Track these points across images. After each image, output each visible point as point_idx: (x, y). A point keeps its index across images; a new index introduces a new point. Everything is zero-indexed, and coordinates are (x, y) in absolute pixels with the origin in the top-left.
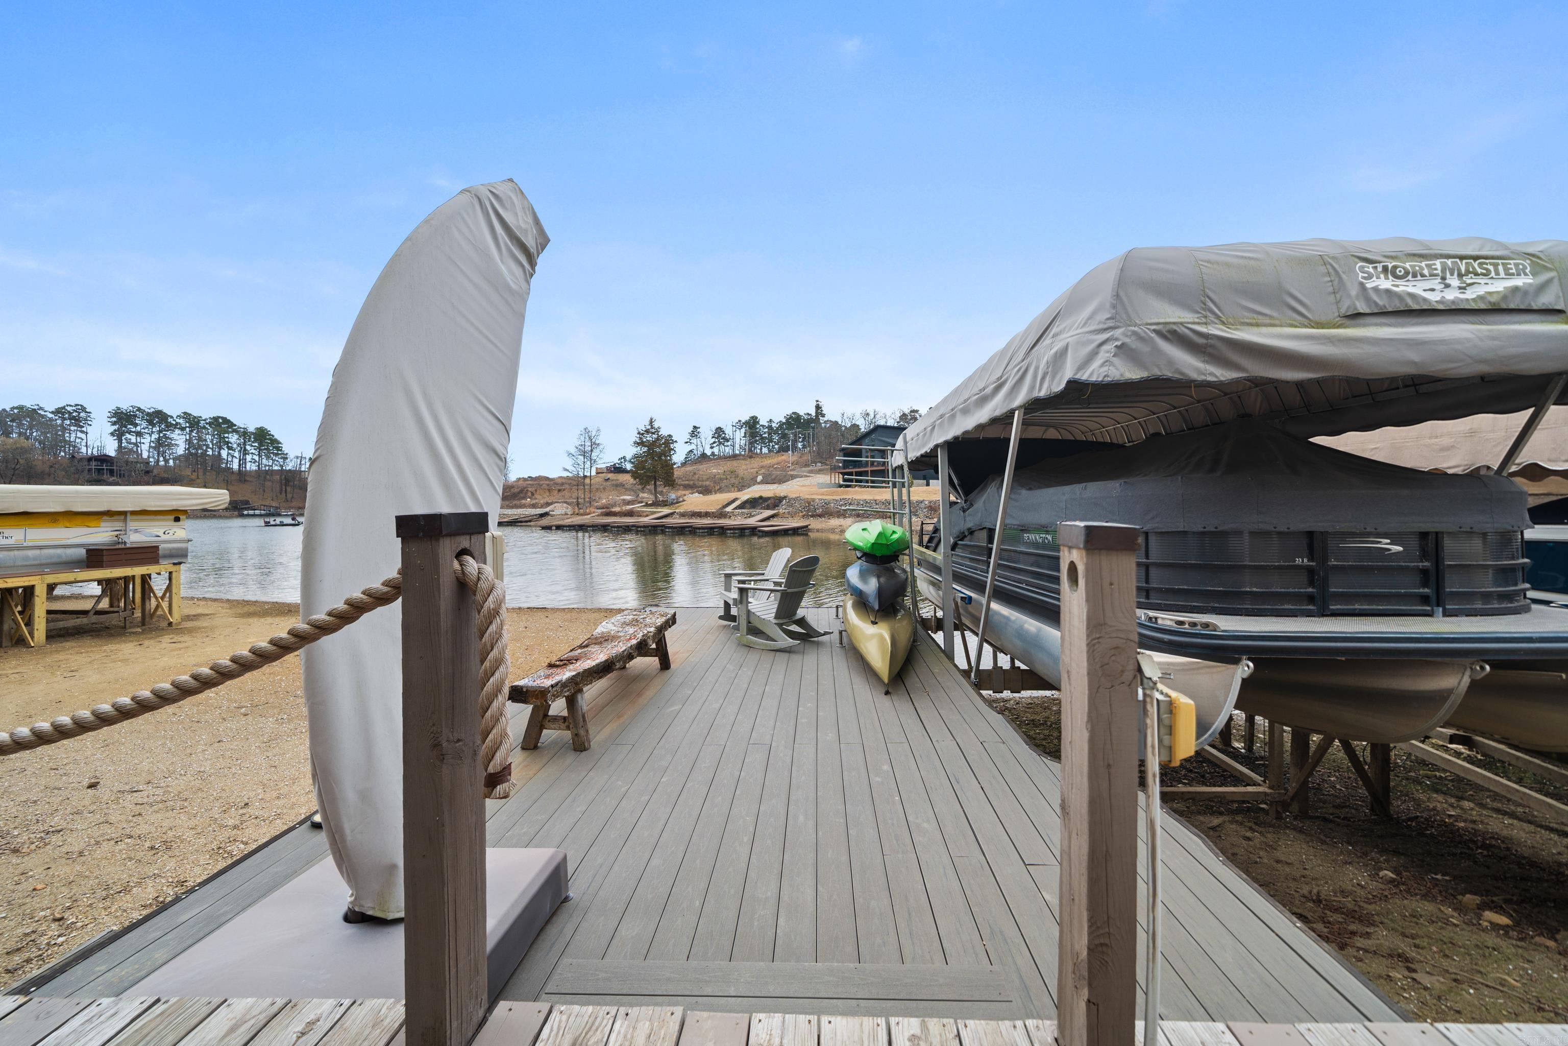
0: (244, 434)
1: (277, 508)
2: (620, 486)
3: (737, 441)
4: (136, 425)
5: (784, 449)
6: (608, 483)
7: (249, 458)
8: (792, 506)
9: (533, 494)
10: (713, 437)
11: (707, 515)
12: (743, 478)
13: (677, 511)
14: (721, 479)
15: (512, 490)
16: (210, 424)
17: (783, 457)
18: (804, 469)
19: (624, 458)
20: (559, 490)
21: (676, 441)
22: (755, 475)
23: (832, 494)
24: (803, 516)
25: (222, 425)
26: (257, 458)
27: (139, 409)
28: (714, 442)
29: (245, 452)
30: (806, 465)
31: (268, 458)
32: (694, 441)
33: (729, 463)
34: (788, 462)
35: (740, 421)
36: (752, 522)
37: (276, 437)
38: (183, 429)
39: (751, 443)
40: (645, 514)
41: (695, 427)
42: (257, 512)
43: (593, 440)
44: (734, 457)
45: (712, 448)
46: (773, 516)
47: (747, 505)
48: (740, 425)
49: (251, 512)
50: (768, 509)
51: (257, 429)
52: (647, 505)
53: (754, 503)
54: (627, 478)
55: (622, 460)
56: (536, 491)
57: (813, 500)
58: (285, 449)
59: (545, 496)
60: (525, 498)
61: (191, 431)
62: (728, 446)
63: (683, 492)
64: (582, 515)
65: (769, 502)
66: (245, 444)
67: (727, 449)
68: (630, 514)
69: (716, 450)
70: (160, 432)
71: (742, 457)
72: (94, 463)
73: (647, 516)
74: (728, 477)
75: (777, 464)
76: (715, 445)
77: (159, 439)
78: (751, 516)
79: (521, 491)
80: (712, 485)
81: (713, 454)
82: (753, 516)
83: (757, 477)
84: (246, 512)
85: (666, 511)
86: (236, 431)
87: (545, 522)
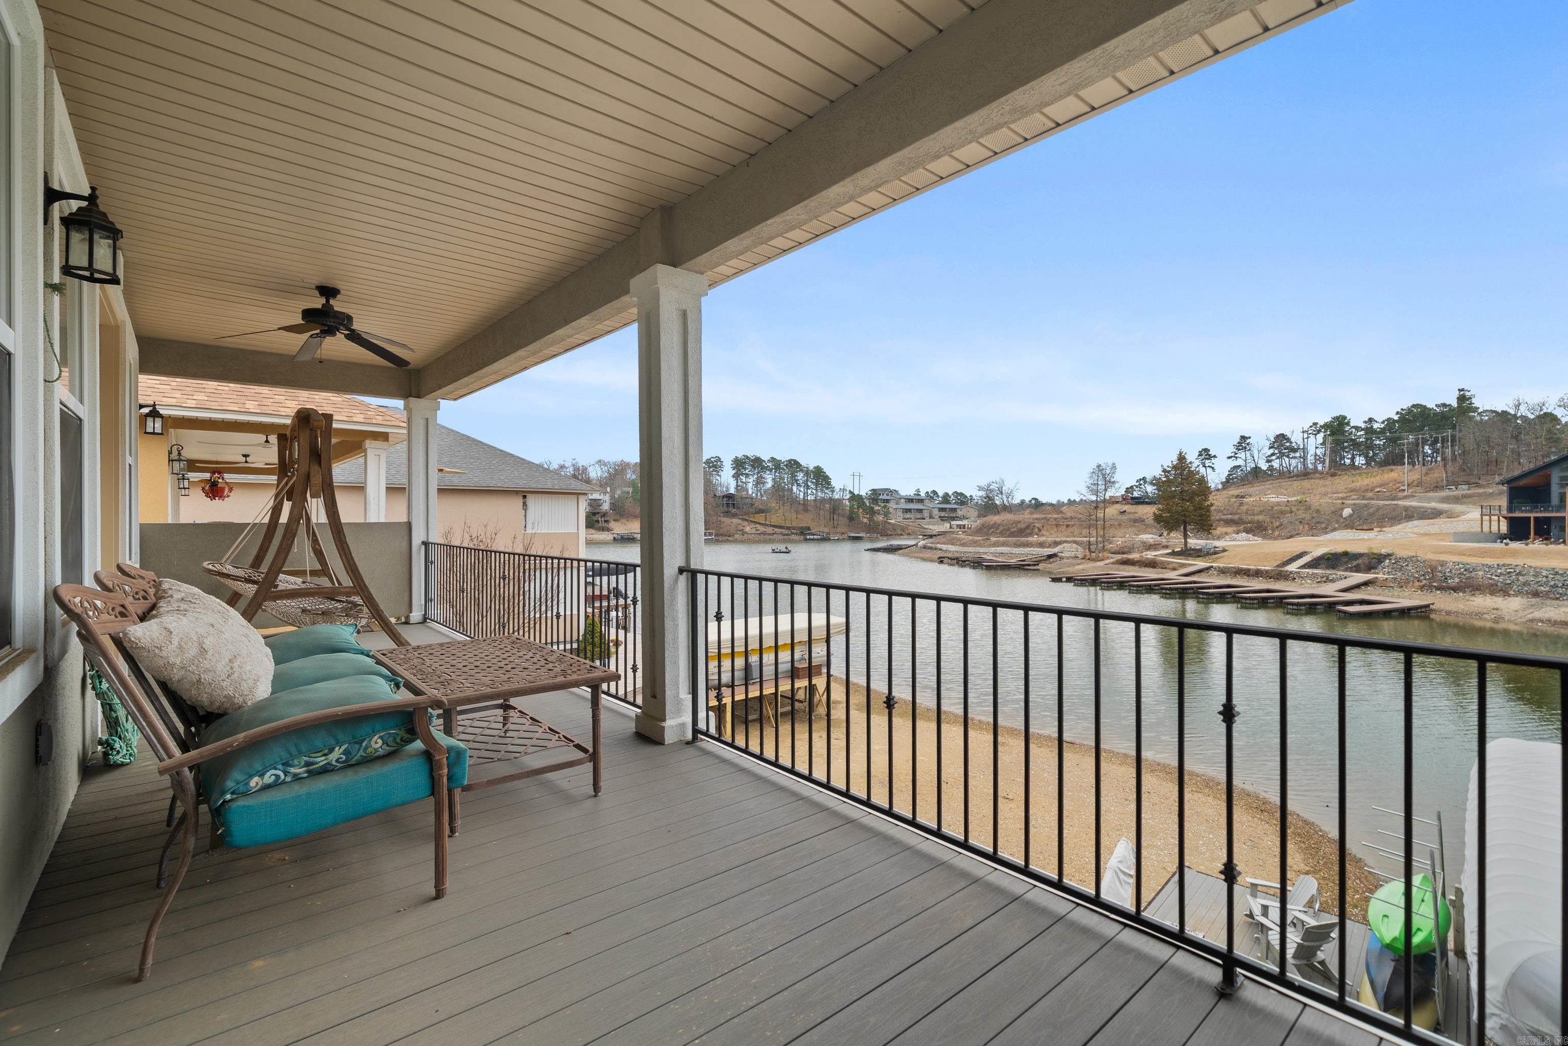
0: (807, 473)
1: (828, 533)
2: (1138, 521)
3: (1311, 450)
4: (745, 469)
5: (1394, 460)
6: (1124, 517)
7: (809, 491)
8: (1400, 570)
9: (1040, 530)
10: (1270, 448)
11: (1258, 574)
12: (1318, 511)
13: (1214, 565)
14: (1282, 512)
15: (1019, 525)
16: (786, 466)
17: (1393, 475)
18: (1431, 494)
19: (1144, 479)
20: (1068, 526)
21: (1215, 456)
22: (1339, 506)
23: (1484, 553)
24: (1422, 588)
25: (794, 465)
26: (814, 491)
27: (747, 457)
28: (1273, 454)
29: (808, 487)
30: (1437, 487)
31: (822, 491)
32: (1242, 455)
33: (1297, 484)
34: (1402, 483)
35: (1315, 424)
36: (1329, 590)
37: (827, 473)
38: (771, 470)
39: (1333, 451)
40: (1170, 566)
41: (1244, 438)
42: (815, 537)
43: (1108, 479)
44: (1305, 474)
45: (1268, 461)
46: (1366, 584)
47: (1321, 562)
48: (1316, 429)
49: (812, 537)
50: (1357, 571)
51: (815, 468)
52: (1174, 554)
53: (1332, 561)
54: (1148, 511)
55: (1142, 482)
56: (1043, 526)
57: (1443, 563)
58: (833, 483)
59: (1052, 532)
60: (1031, 534)
61: (775, 472)
62: (1295, 458)
63: (1225, 530)
64: (1095, 560)
65: (1360, 561)
66: (807, 480)
67: (1294, 462)
68: (1152, 564)
69: (1276, 464)
70: (758, 473)
71: (1317, 475)
72: (725, 499)
73: (1174, 569)
74: (1294, 509)
75: (1380, 486)
76: (1274, 457)
77: (757, 478)
78: (1328, 580)
79: (1028, 527)
80: (1268, 520)
81: (1271, 468)
82: (1333, 581)
83: (1342, 509)
84: (808, 537)
85: (1201, 564)
86: (802, 471)
87: (1053, 566)
